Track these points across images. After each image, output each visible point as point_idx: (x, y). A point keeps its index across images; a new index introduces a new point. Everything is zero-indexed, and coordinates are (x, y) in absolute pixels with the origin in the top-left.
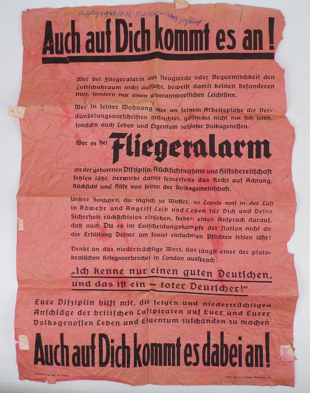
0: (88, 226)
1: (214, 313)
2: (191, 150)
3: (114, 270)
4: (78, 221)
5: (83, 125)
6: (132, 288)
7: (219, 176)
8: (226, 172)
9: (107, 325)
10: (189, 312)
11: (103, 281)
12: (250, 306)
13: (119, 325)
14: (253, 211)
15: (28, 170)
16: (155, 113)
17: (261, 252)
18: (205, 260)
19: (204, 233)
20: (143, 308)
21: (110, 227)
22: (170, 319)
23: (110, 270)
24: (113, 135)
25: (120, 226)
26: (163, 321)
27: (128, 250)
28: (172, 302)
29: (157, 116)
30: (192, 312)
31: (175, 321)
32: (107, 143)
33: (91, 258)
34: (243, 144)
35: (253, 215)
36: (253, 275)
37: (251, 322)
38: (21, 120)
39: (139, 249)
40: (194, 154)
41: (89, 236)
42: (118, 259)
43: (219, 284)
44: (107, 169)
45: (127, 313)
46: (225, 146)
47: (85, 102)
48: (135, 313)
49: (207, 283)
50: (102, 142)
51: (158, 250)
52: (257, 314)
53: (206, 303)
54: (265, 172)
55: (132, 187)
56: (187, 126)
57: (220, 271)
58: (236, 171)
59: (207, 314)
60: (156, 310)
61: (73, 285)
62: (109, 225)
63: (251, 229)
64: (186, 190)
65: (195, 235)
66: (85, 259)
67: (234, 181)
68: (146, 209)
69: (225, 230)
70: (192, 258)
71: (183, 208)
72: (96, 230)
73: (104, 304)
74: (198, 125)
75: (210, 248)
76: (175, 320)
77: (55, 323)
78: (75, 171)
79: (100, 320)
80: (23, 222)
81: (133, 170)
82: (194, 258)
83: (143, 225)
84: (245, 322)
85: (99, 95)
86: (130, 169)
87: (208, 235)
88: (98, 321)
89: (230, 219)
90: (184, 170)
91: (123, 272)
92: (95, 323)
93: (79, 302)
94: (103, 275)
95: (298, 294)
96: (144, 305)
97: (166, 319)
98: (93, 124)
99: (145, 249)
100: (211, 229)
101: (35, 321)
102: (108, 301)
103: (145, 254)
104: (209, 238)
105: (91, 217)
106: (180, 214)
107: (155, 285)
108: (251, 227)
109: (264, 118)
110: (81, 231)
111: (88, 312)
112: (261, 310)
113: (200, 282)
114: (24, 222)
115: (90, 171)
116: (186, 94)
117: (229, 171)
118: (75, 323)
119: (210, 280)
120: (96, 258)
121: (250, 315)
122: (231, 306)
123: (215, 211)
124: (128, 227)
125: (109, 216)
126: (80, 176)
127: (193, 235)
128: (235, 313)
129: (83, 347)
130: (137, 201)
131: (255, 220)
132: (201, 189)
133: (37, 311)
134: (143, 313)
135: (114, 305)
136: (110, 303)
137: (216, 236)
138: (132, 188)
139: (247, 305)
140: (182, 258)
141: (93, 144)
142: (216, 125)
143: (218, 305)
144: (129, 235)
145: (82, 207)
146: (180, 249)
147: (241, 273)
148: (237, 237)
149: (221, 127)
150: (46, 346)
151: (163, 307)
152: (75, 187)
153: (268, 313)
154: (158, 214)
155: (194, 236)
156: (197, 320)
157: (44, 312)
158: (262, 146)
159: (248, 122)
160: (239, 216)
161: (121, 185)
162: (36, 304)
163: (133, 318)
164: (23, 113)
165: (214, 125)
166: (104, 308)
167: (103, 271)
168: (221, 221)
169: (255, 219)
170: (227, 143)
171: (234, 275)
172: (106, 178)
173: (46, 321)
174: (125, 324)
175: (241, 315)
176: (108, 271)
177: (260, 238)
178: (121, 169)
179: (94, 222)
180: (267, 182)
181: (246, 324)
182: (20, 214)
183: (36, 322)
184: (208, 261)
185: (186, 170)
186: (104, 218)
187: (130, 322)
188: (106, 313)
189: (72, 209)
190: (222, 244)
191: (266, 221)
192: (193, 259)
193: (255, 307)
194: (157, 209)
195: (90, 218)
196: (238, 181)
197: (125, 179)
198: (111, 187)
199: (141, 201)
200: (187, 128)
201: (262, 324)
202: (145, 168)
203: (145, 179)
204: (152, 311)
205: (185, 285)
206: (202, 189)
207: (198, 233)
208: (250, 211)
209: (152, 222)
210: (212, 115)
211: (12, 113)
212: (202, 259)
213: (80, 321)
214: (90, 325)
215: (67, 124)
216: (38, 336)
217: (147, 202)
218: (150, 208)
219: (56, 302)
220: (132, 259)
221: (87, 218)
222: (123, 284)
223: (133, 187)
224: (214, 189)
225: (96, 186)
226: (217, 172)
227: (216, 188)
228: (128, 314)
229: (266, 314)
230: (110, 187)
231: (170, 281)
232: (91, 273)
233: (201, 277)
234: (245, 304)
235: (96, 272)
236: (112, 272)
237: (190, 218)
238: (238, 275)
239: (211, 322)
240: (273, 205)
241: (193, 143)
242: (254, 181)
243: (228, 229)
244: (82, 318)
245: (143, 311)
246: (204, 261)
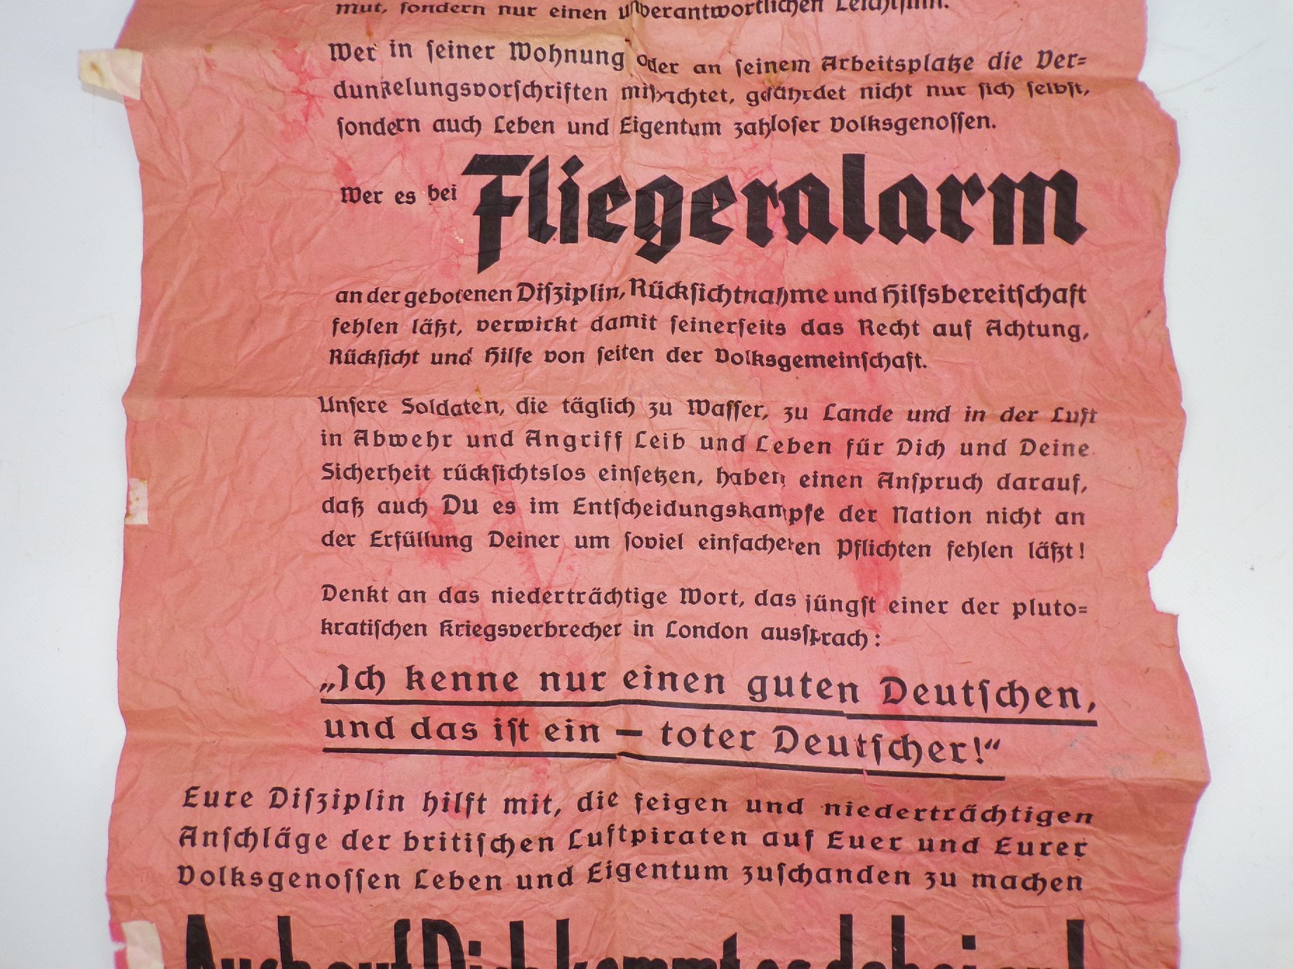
0: (384, 508)
1: (867, 843)
2: (775, 217)
3: (481, 676)
4: (346, 490)
5: (364, 127)
6: (548, 746)
7: (880, 312)
8: (909, 298)
9: (452, 887)
10: (770, 841)
11: (439, 716)
12: (1009, 817)
13: (499, 888)
14: (1013, 448)
15: (164, 303)
16: (636, 75)
17: (1048, 605)
18: (829, 639)
19: (826, 533)
20: (594, 822)
21: (466, 512)
22: (696, 868)
23: (467, 676)
24: (478, 165)
25: (503, 509)
26: (670, 873)
27: (533, 597)
28: (704, 801)
29: (641, 86)
30: (781, 840)
31: (718, 872)
32: (457, 196)
33: (395, 629)
34: (974, 189)
35: (1014, 465)
36: (1019, 697)
37: (1013, 878)
38: (129, 104)
39: (575, 597)
40: (785, 233)
41: (387, 544)
42: (497, 632)
43: (888, 732)
44: (454, 293)
45: (530, 842)
46: (903, 199)
47: (369, 34)
48: (562, 842)
49: (839, 727)
50: (436, 190)
51: (650, 600)
52: (1037, 849)
53: (837, 807)
54: (1060, 296)
55: (549, 356)
56: (757, 126)
57: (890, 679)
58: (946, 294)
59: (840, 848)
60: (641, 831)
61: (329, 734)
62: (462, 504)
63: (1008, 519)
64: (755, 364)
65: (791, 543)
66: (374, 630)
67: (941, 330)
68: (602, 440)
69: (905, 521)
70: (778, 629)
71: (743, 437)
72: (412, 523)
73: (440, 805)
74: (798, 121)
75: (850, 592)
76: (716, 869)
77: (257, 879)
78: (338, 300)
79: (424, 871)
80: (146, 495)
81: (552, 292)
82: (786, 630)
83: (591, 504)
84: (988, 880)
85: (424, 11)
86: (540, 290)
87: (841, 542)
88: (418, 874)
89: (923, 479)
90: (747, 293)
91: (516, 684)
92: (407, 881)
93: (348, 796)
94: (439, 696)
95: (1205, 771)
96: (596, 812)
97: (682, 864)
98: (403, 120)
99: (599, 594)
100: (853, 517)
101: (181, 868)
102: (458, 796)
103: (599, 614)
104: (846, 554)
105: (395, 474)
106: (731, 462)
107: (639, 733)
108: (1005, 509)
109: (1057, 88)
110: (360, 527)
111: (382, 838)
112: (1054, 834)
113: (810, 724)
114: (151, 493)
115: (394, 301)
116: (752, 5)
117: (921, 294)
118: (333, 881)
119: (850, 717)
120: (413, 631)
121: (1007, 853)
122: (933, 818)
123: (867, 445)
124: (533, 511)
125: (464, 470)
126: (356, 321)
127: (784, 541)
128: (948, 845)
130: (569, 408)
131: (1022, 484)
132: (811, 361)
133: (189, 833)
134: (591, 844)
135: (481, 811)
136: (463, 803)
137: (872, 546)
138: (547, 360)
139: (999, 815)
140: (742, 632)
141: (404, 199)
142: (870, 118)
143: (885, 812)
144: (537, 540)
145: (361, 437)
146: (734, 595)
147: (972, 688)
148: (954, 550)
149: (889, 124)
150: (227, 963)
151: (670, 819)
152: (335, 359)
153: (1078, 846)
154: (648, 459)
155: (786, 545)
156: (801, 869)
157: (215, 834)
158: (1050, 195)
159: (995, 105)
160: (963, 468)
161: (507, 351)
162: (186, 804)
163: (553, 862)
164: (136, 75)
165: (863, 119)
166: (440, 823)
167: (438, 678)
168: (890, 487)
169: (1023, 480)
170: (911, 186)
171: (946, 695)
172: (453, 323)
173: (222, 870)
174: (520, 887)
175: (975, 851)
176: (461, 678)
177: (1042, 552)
178: (509, 292)
179: (406, 491)
180: (1066, 332)
181: (993, 886)
182: (136, 467)
183: (187, 873)
184: (840, 640)
185: (755, 292)
186: (446, 478)
187: (540, 877)
188: (449, 844)
189: (324, 444)
190: (895, 579)
191: (1064, 485)
192: (782, 635)
193: (1028, 820)
194: (645, 440)
195: (391, 479)
196: (956, 331)
197: (523, 326)
198: (469, 358)
199: (581, 411)
200: (758, 131)
201: (1054, 887)
202: (597, 288)
203: (598, 325)
204: (628, 835)
205: (752, 733)
206: (813, 361)
207: (800, 533)
208: (1000, 449)
209: (622, 490)
210: (852, 82)
211: (93, 79)
212: (817, 636)
213: (351, 870)
214: (388, 886)
215: (304, 123)
216: (196, 927)
217: (603, 411)
218: (618, 437)
219: (261, 798)
220: (548, 635)
221: (380, 478)
222: (517, 729)
223: (551, 357)
224: (861, 361)
225: (416, 354)
226: (874, 296)
227: (868, 357)
228: (535, 847)
229: (1071, 850)
230: (465, 359)
231: (698, 720)
232: (395, 687)
233: (815, 702)
234: (989, 811)
235: (415, 685)
236: (474, 682)
237: (771, 476)
238: (959, 695)
239: (854, 877)
240: (1092, 421)
241: (779, 188)
242: (1016, 329)
243: (917, 518)
244: (357, 859)
245: (590, 836)
246: (825, 643)
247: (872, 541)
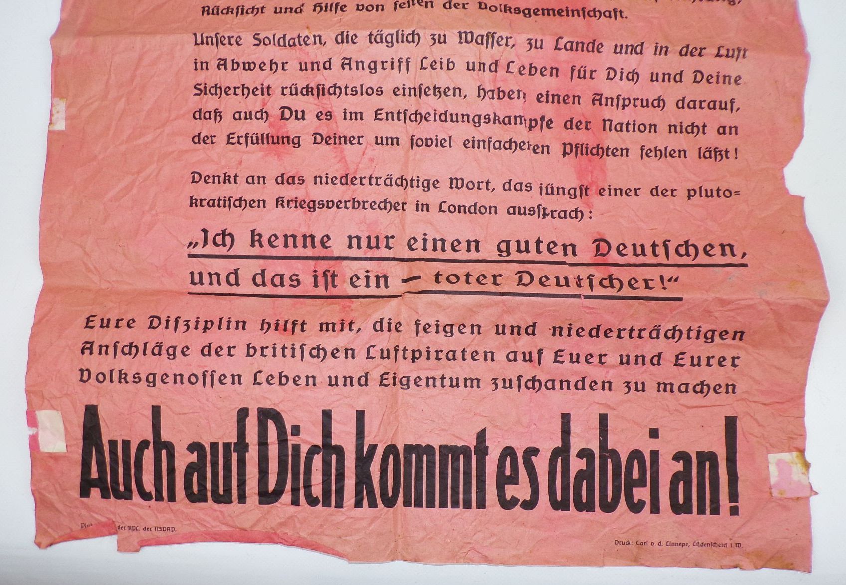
0: (238, 116)
1: (582, 359)
3: (305, 236)
4: (210, 103)
6: (351, 291)
9: (281, 384)
10: (512, 358)
11: (274, 268)
12: (685, 335)
13: (314, 384)
14: (688, 77)
17: (712, 190)
18: (555, 214)
19: (553, 138)
20: (384, 341)
21: (297, 118)
22: (457, 379)
23: (294, 237)
25: (324, 117)
26: (438, 383)
27: (344, 180)
28: (465, 326)
30: (520, 357)
31: (473, 382)
33: (243, 203)
35: (689, 90)
36: (692, 250)
37: (687, 385)
39: (374, 180)
41: (239, 143)
42: (317, 206)
43: (598, 274)
45: (338, 350)
48: (361, 354)
49: (563, 271)
51: (429, 185)
52: (704, 361)
53: (561, 328)
57: (599, 242)
59: (562, 362)
60: (418, 350)
61: (193, 282)
62: (294, 113)
63: (684, 130)
64: (506, 13)
65: (529, 145)
66: (227, 205)
68: (396, 64)
69: (610, 130)
70: (519, 208)
71: (497, 61)
72: (258, 127)
73: (273, 327)
75: (571, 181)
76: (472, 380)
77: (137, 378)
79: (260, 372)
80: (64, 109)
82: (525, 208)
83: (387, 113)
84: (669, 387)
87: (564, 144)
88: (256, 375)
89: (624, 99)
91: (329, 244)
92: (247, 379)
93: (206, 322)
94: (274, 252)
95: (826, 292)
96: (386, 333)
97: (448, 376)
99: (391, 179)
100: (574, 126)
101: (82, 370)
102: (286, 322)
103: (391, 193)
104: (568, 154)
105: (246, 91)
106: (487, 80)
107: (419, 277)
108: (681, 123)
110: (221, 130)
111: (230, 348)
112: (717, 349)
113: (542, 270)
114: (68, 107)
118: (193, 379)
119: (571, 265)
120: (256, 204)
121: (682, 365)
122: (630, 337)
123: (585, 71)
124: (345, 119)
125: (296, 88)
127: (524, 144)
128: (640, 359)
129: (214, 446)
130: (373, 40)
131: (694, 105)
132: (546, 12)
133: (88, 345)
134: (382, 357)
135: (302, 330)
136: (290, 326)
137: (587, 148)
138: (358, 9)
139: (677, 333)
140: (493, 210)
143: (595, 332)
144: (348, 139)
145: (222, 63)
146: (488, 183)
147: (658, 246)
148: (645, 152)
150: (113, 444)
151: (441, 341)
152: (205, 13)
153: (733, 358)
154: (428, 78)
155: (526, 146)
156: (534, 379)
157: (107, 347)
160: (652, 91)
161: (329, 5)
162: (86, 327)
163: (354, 367)
166: (273, 338)
167: (273, 239)
168: (600, 104)
169: (695, 102)
171: (639, 250)
173: (112, 371)
174: (330, 384)
175: (659, 364)
176: (290, 239)
177: (707, 154)
179: (253, 103)
181: (672, 391)
182: (58, 89)
183: (86, 374)
184: (563, 215)
186: (283, 94)
187: (345, 378)
188: (279, 352)
189: (196, 69)
190: (603, 171)
191: (723, 106)
192: (522, 212)
193: (698, 338)
194: (426, 63)
195: (243, 94)
198: (301, 10)
199: (382, 42)
201: (715, 391)
204: (409, 354)
205: (501, 275)
206: (548, 12)
207: (536, 137)
208: (679, 78)
209: (410, 104)
212: (547, 212)
213: (207, 371)
214: (233, 383)
216: (91, 412)
217: (397, 42)
218: (408, 63)
219: (142, 321)
220: (354, 208)
221: (235, 94)
222: (330, 279)
223: (361, 8)
224: (581, 13)
225: (263, 8)
227: (586, 10)
228: (341, 354)
229: (728, 362)
230: (299, 10)
231: (461, 270)
232: (242, 246)
233: (545, 256)
234: (670, 330)
235: (257, 244)
236: (300, 242)
237: (516, 93)
238: (649, 250)
239: (572, 385)
240: (744, 57)
243: (620, 128)
244: (211, 363)
245: (382, 350)
246: (553, 217)
247: (587, 144)
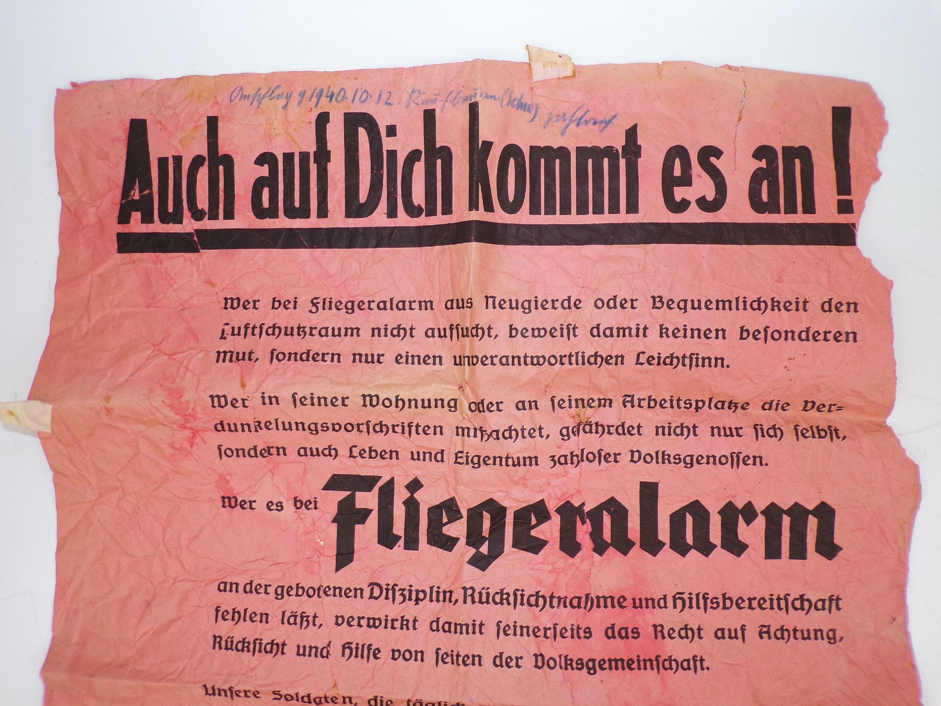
2: (583, 532)
5: (239, 452)
7: (670, 617)
8: (694, 604)
15: (76, 582)
16: (467, 418)
24: (335, 483)
29: (472, 428)
32: (318, 506)
34: (749, 513)
38: (43, 438)
40: (592, 546)
44: (316, 588)
46: (689, 519)
47: (243, 386)
50: (300, 501)
54: (820, 605)
55: (395, 654)
56: (569, 457)
58: (726, 602)
64: (566, 669)
67: (720, 634)
74: (603, 454)
78: (219, 589)
81: (398, 593)
85: (289, 360)
86: (387, 590)
90: (559, 598)
98: (273, 447)
109: (818, 432)
115: (266, 592)
116: (565, 356)
117: (705, 601)
126: (234, 610)
130: (411, 705)
132: (613, 663)
138: (393, 657)
141: (274, 507)
142: (663, 452)
149: (678, 459)
152: (217, 645)
158: (813, 523)
159: (767, 447)
161: (360, 646)
164: (48, 419)
165: (657, 453)
170: (697, 509)
172: (315, 617)
178: (362, 590)
180: (825, 636)
185: (566, 597)
196: (733, 635)
197: (373, 623)
198: (328, 652)
200: (569, 461)
202: (435, 589)
203: (436, 625)
206: (616, 664)
210: (650, 418)
211: (12, 420)
215: (189, 449)
223: (397, 654)
224: (655, 663)
225: (284, 644)
226: (665, 602)
227: (661, 660)
230: (325, 653)
241: (587, 509)
242: (783, 633)
